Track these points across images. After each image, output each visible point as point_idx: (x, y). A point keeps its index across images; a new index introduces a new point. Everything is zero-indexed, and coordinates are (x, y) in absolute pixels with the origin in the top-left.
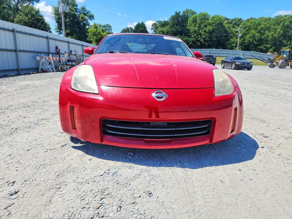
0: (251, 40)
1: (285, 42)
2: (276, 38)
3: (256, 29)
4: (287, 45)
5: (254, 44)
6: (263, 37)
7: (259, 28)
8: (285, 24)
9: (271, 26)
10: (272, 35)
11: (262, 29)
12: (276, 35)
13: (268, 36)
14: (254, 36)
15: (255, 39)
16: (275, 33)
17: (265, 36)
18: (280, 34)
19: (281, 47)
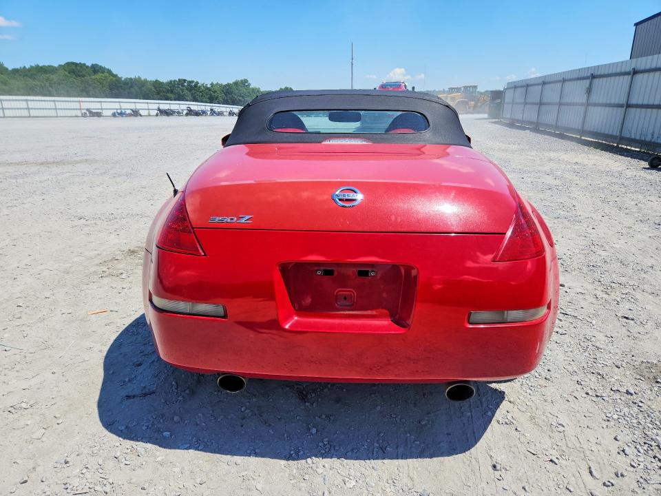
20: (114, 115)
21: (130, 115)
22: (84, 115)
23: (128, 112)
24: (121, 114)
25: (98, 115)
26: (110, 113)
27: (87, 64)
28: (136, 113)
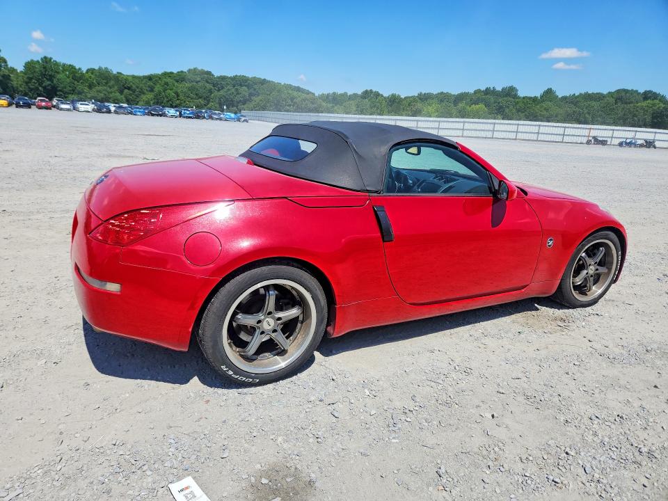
20: (621, 144)
21: (641, 146)
22: (588, 142)
23: (639, 142)
24: (629, 144)
25: (603, 143)
26: (616, 142)
27: (639, 91)
28: (649, 144)
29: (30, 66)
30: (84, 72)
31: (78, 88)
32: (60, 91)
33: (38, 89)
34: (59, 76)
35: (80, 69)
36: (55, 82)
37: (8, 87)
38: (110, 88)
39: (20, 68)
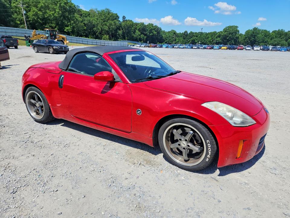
0: (35, 19)
1: (66, 22)
2: (56, 18)
3: (36, 6)
4: (69, 26)
5: (40, 23)
6: (46, 16)
7: (39, 6)
8: (61, 5)
9: (49, 5)
10: (53, 14)
11: (42, 7)
12: (56, 15)
13: (50, 16)
14: (36, 14)
15: (38, 18)
16: (55, 12)
17: (48, 15)
18: (59, 14)
19: (64, 27)
29: (247, 32)
30: (271, 33)
31: (265, 40)
32: (257, 42)
33: (248, 41)
34: (258, 35)
35: (269, 31)
36: (256, 38)
37: (237, 42)
38: (281, 39)
39: (244, 33)
